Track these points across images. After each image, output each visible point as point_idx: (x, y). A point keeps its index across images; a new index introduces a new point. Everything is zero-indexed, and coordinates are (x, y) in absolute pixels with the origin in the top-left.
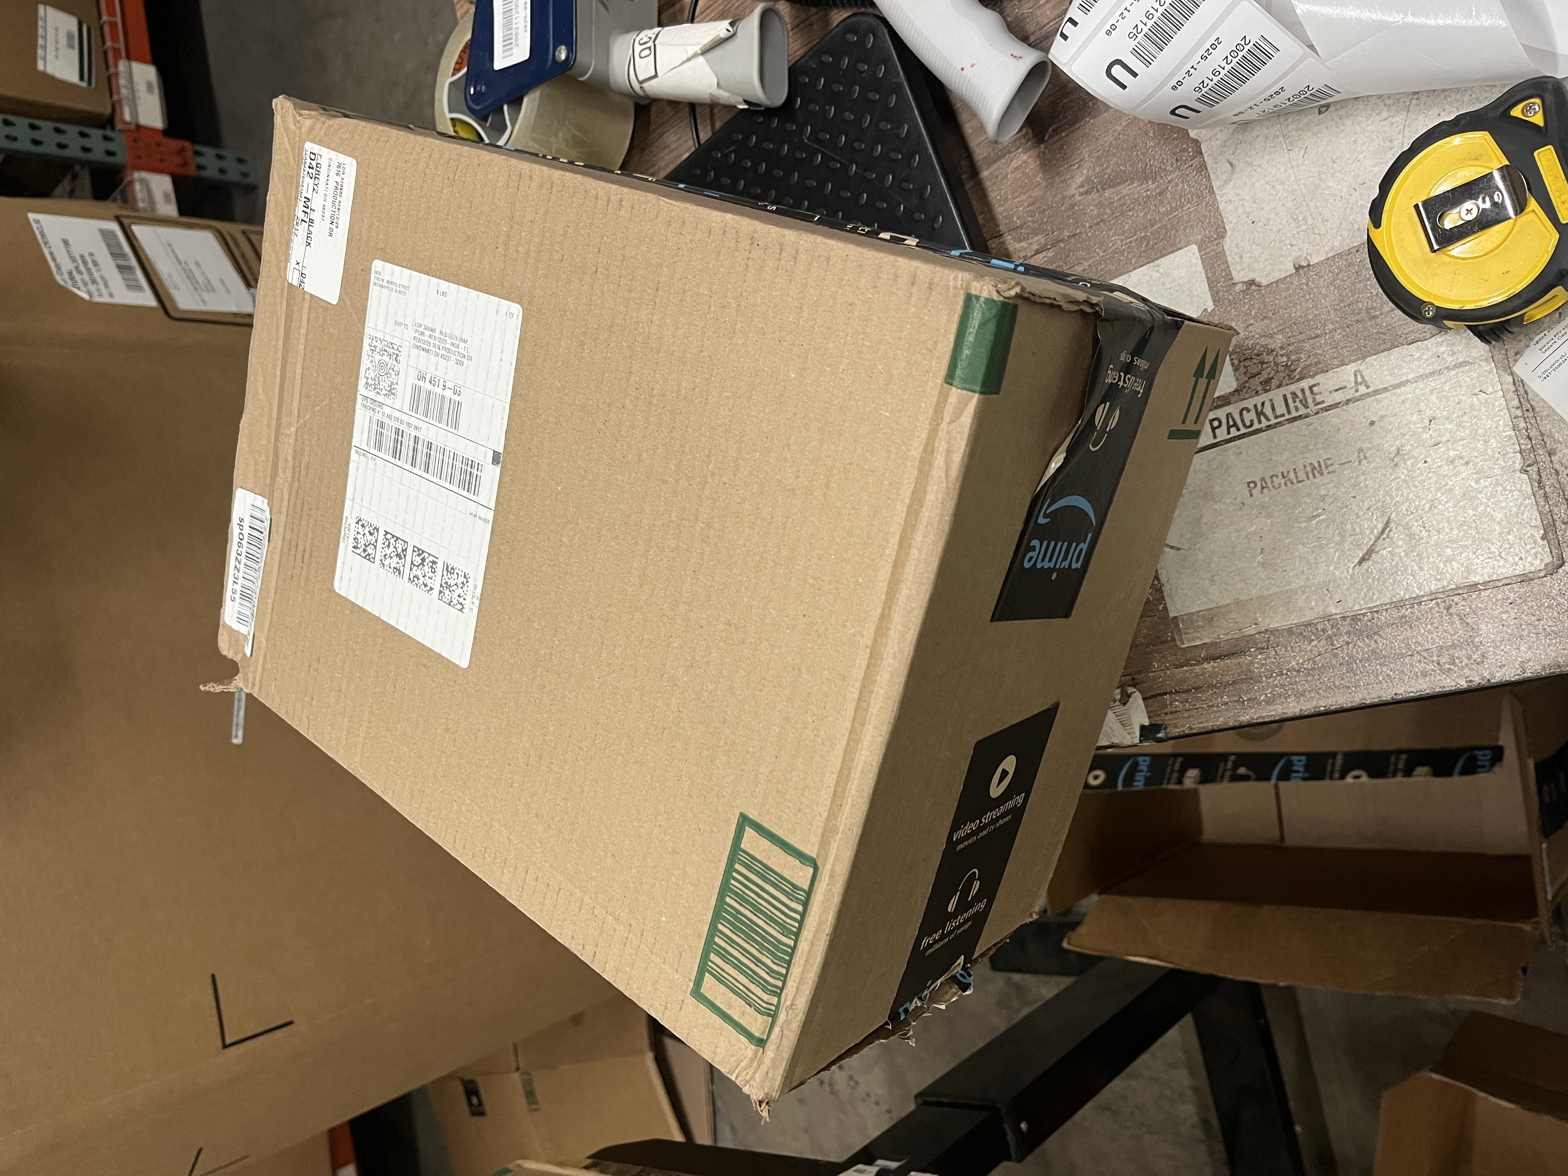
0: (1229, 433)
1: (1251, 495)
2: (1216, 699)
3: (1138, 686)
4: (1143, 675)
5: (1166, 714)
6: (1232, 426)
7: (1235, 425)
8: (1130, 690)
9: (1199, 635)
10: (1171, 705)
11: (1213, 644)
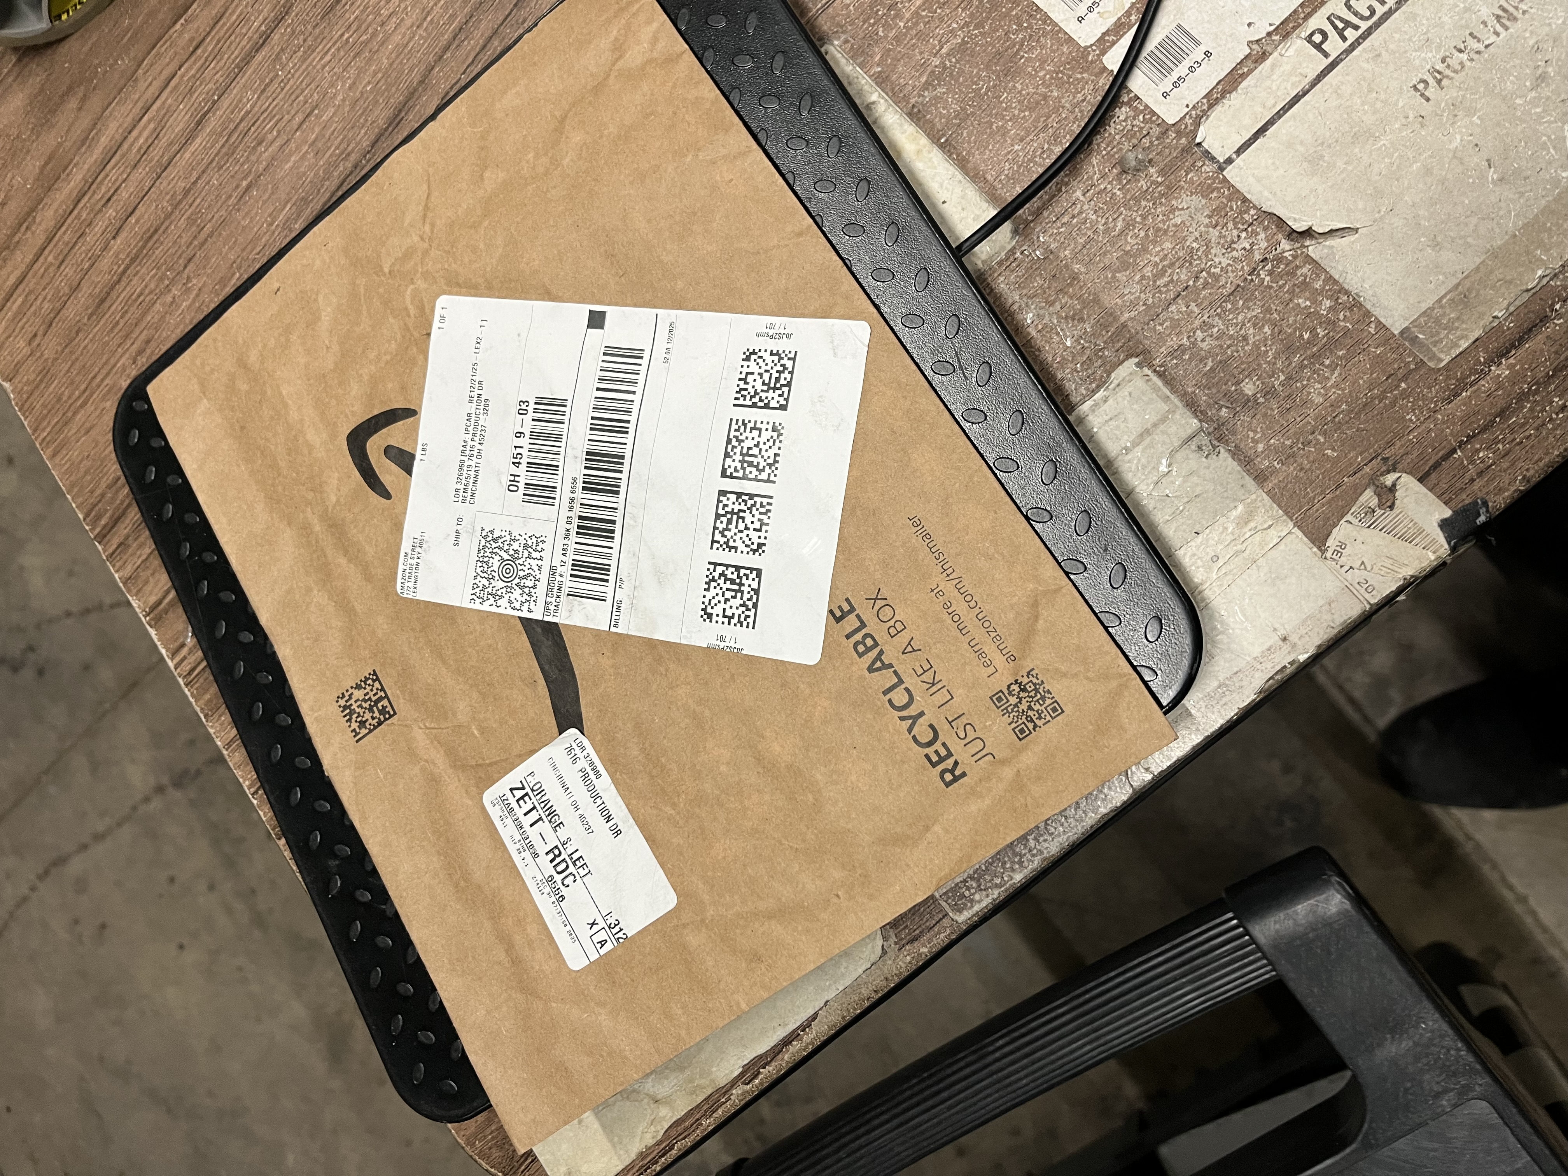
0: (1344, 39)
1: (1428, 100)
2: (1543, 410)
3: (1400, 466)
4: (1398, 444)
5: (1472, 480)
6: (1344, 29)
7: (1348, 24)
8: (1389, 479)
9: (1458, 333)
10: (1472, 462)
11: (1491, 332)
